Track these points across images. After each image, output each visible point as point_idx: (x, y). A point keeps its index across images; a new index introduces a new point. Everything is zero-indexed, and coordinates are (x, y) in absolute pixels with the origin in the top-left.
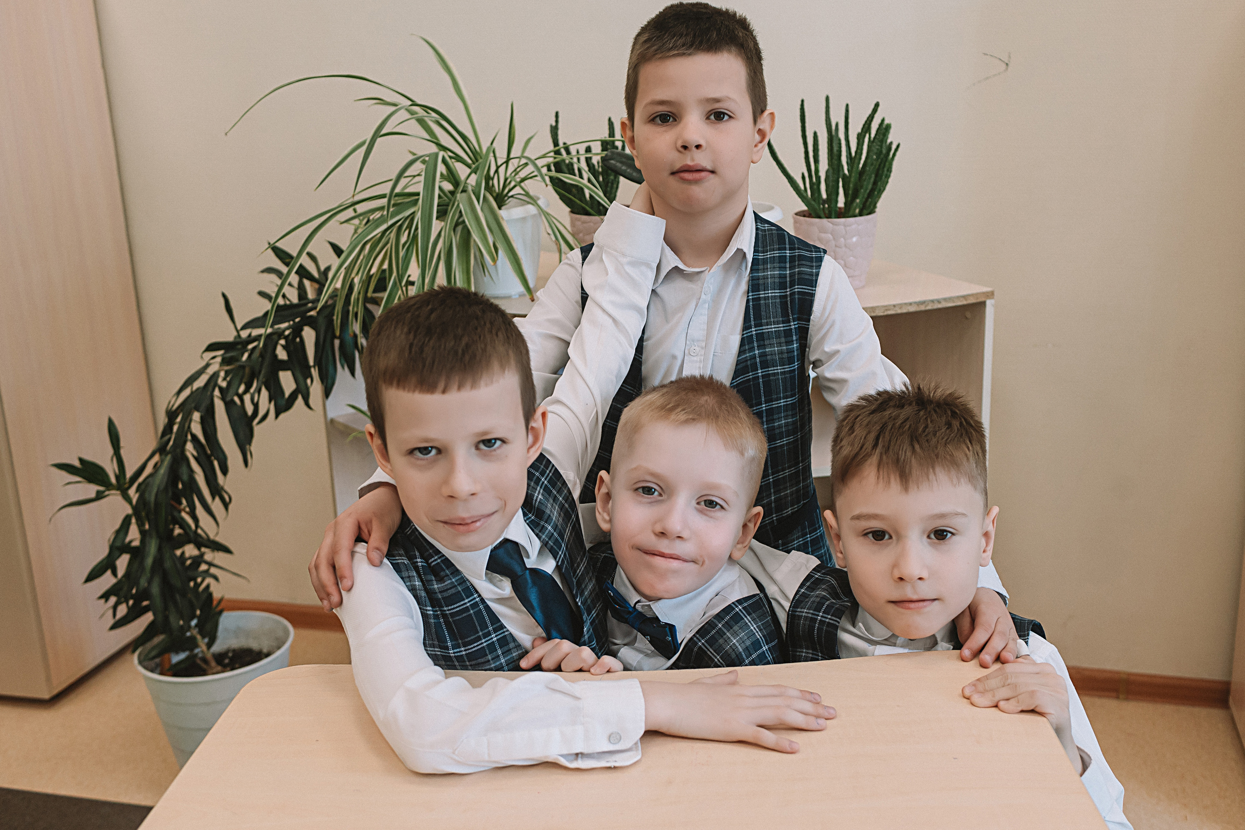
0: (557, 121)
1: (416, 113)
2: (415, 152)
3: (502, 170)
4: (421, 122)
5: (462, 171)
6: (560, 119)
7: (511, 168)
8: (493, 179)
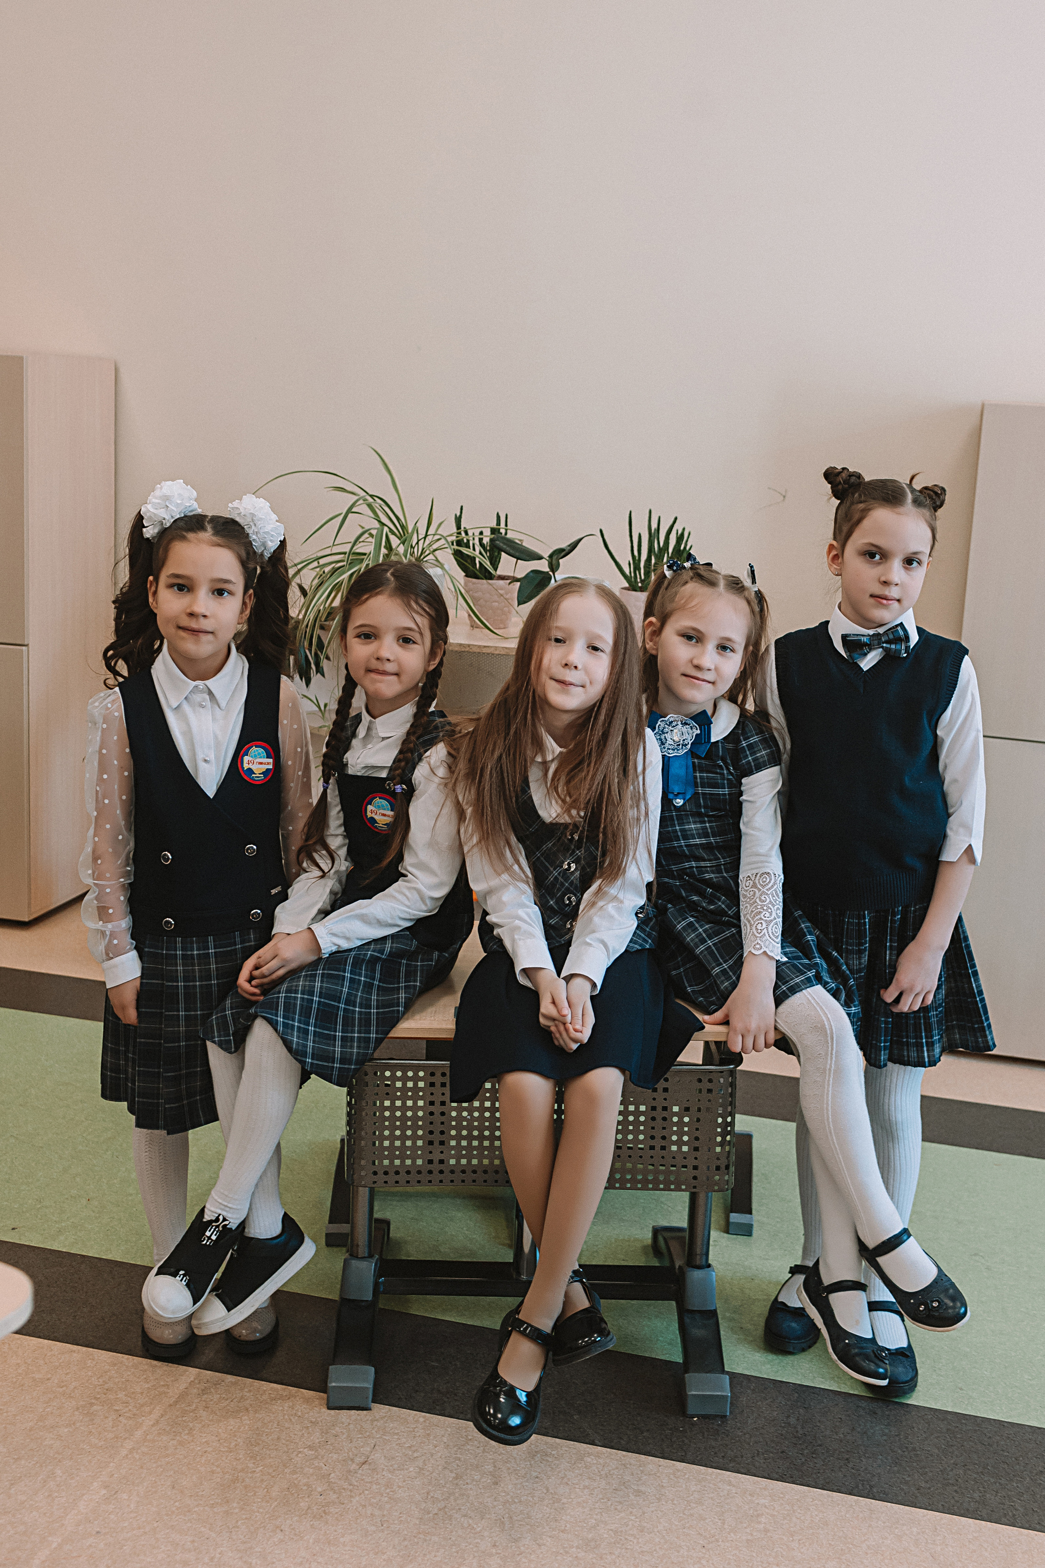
0: (461, 512)
1: (367, 500)
2: (363, 525)
3: (421, 542)
4: (370, 506)
5: (395, 542)
6: (463, 511)
7: (427, 542)
8: (414, 548)
